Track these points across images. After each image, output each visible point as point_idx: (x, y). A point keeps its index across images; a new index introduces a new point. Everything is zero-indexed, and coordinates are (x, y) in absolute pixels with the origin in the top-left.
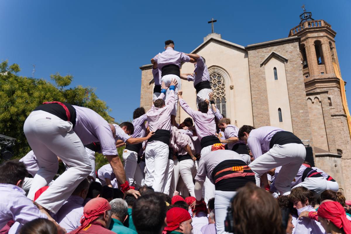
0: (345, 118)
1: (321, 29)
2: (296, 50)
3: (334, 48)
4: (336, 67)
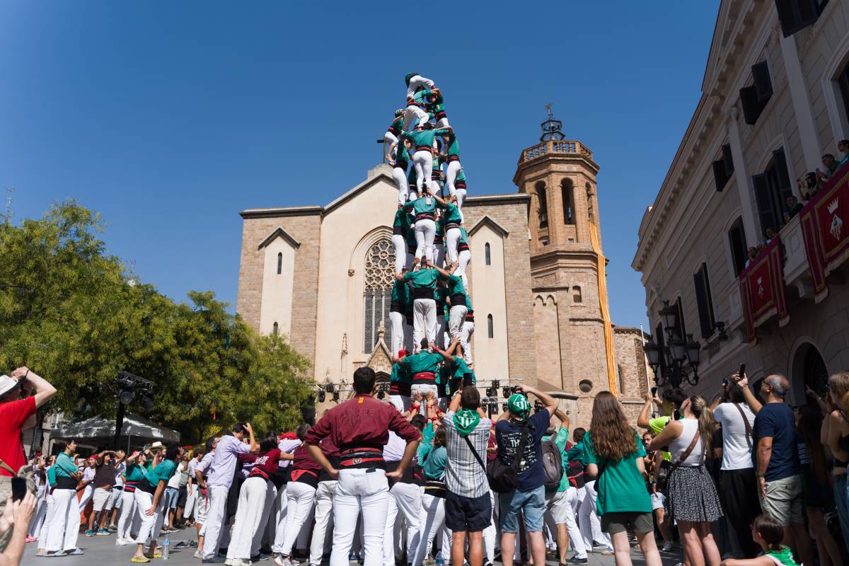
0: (601, 325)
1: (575, 159)
3: (593, 194)
4: (595, 232)
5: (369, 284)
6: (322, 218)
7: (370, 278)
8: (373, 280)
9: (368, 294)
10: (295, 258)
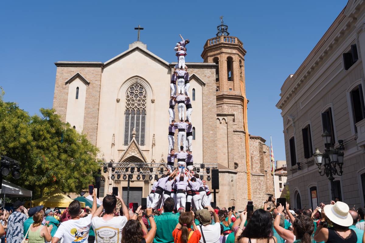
0: (244, 134)
1: (235, 46)
2: (213, 76)
3: (243, 66)
4: (243, 85)
5: (128, 107)
6: (103, 69)
7: (129, 104)
8: (130, 105)
9: (127, 113)
10: (87, 90)
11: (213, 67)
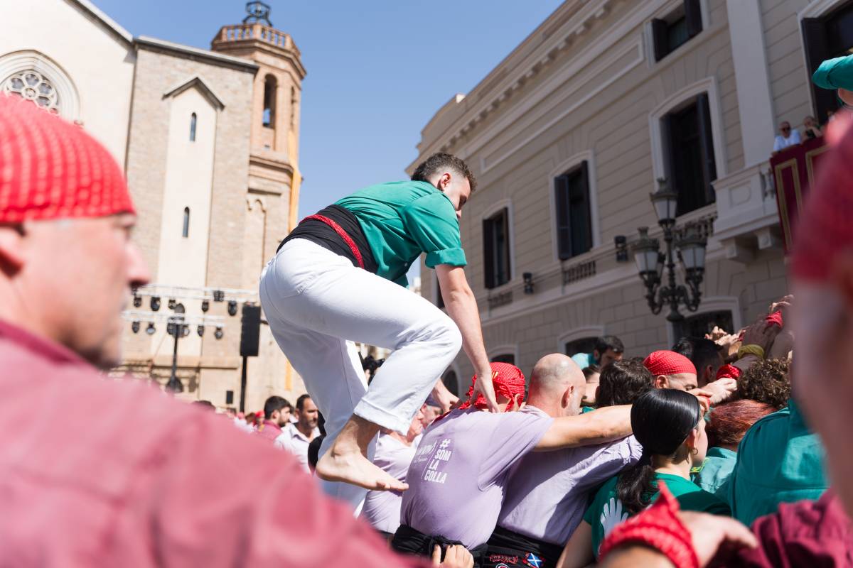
1: (284, 54)
3: (297, 102)
4: (294, 143)
11: (247, 70)
